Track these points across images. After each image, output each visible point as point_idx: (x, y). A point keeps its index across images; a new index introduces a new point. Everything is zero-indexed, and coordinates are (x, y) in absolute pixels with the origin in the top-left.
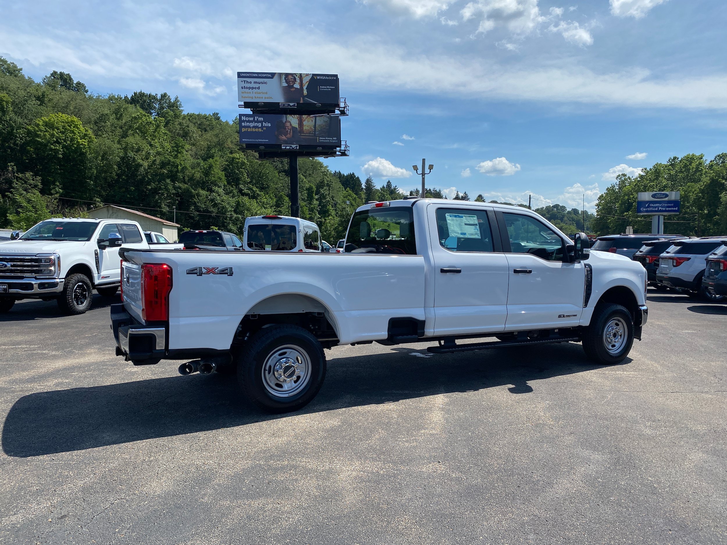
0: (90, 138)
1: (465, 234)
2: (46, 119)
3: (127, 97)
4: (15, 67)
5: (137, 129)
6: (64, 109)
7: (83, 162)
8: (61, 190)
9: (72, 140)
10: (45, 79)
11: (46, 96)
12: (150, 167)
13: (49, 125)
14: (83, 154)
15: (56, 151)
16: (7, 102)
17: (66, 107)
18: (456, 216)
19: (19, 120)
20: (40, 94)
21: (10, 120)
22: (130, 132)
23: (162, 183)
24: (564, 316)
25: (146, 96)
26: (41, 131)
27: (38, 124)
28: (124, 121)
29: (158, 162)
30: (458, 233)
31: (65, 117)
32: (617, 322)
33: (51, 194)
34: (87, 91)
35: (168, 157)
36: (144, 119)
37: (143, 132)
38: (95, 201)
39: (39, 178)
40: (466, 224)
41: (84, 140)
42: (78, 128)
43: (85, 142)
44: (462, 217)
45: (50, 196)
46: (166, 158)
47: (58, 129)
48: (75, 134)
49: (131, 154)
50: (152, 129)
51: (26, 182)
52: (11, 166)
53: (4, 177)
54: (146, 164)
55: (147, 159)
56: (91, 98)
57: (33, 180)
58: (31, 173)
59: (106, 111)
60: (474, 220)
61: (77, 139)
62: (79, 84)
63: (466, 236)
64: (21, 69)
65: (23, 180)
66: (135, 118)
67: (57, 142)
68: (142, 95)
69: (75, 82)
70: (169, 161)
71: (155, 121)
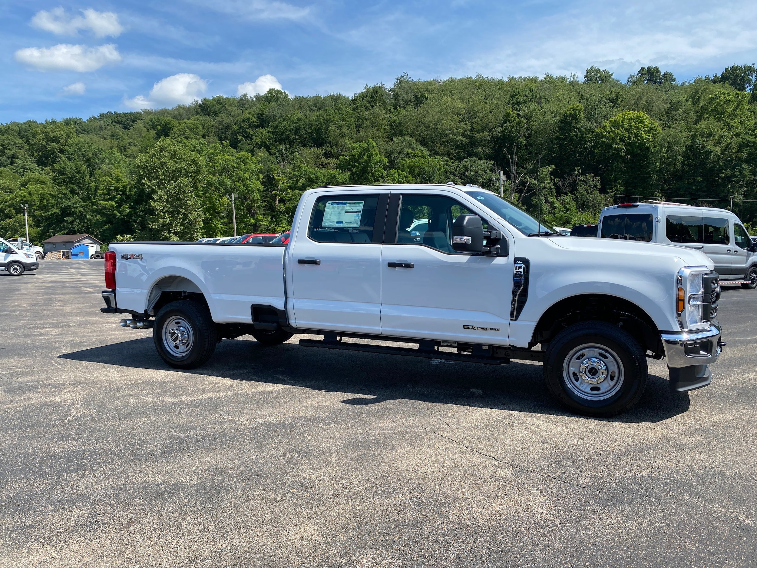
0: (656, 130)
2: (613, 119)
3: (716, 76)
5: (712, 111)
6: (635, 107)
7: (646, 156)
8: (622, 188)
9: (636, 135)
10: (629, 78)
11: (619, 97)
12: (723, 152)
13: (615, 125)
14: (648, 149)
15: (619, 150)
16: (580, 110)
17: (637, 103)
19: (590, 125)
20: (614, 95)
21: (581, 127)
22: (706, 116)
23: (737, 169)
25: (740, 69)
26: (607, 132)
27: (606, 126)
28: (701, 105)
29: (733, 145)
31: (632, 114)
33: (608, 193)
34: (674, 80)
35: (746, 137)
36: (722, 98)
37: (719, 113)
38: (656, 196)
39: (598, 178)
41: (648, 134)
42: (644, 123)
43: (649, 136)
45: (607, 195)
46: (744, 139)
47: (623, 127)
48: (639, 129)
49: (700, 141)
50: (731, 107)
51: (587, 184)
52: (577, 170)
53: (568, 181)
54: (718, 150)
55: (720, 143)
56: (673, 88)
57: (593, 181)
58: (592, 175)
59: (682, 98)
61: (641, 134)
62: (666, 74)
65: (585, 182)
66: (712, 99)
67: (622, 141)
68: (734, 69)
69: (662, 74)
70: (748, 141)
71: (736, 98)
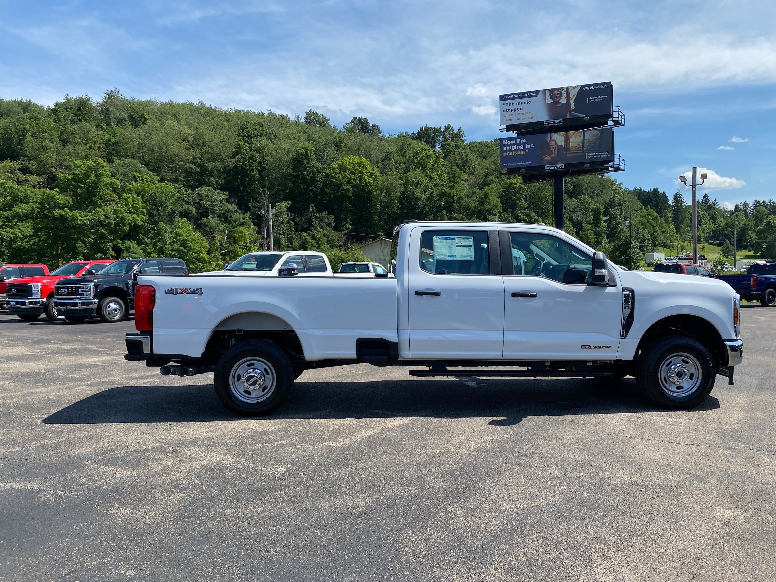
0: (376, 176)
1: (454, 256)
2: (340, 162)
3: (413, 133)
4: (324, 118)
5: (417, 163)
6: (357, 152)
7: (369, 198)
8: (350, 226)
9: (361, 179)
10: (345, 126)
11: (342, 142)
12: (427, 200)
13: (343, 168)
14: (370, 192)
15: (347, 190)
16: (311, 151)
17: (358, 150)
18: (446, 239)
19: (320, 166)
20: (338, 140)
21: (313, 166)
22: (412, 167)
23: (439, 214)
24: (590, 347)
25: (431, 130)
26: (336, 173)
27: (334, 168)
28: (407, 157)
29: (435, 194)
30: (446, 255)
31: (355, 159)
32: (685, 359)
33: (341, 231)
34: (380, 133)
35: (444, 188)
36: (424, 153)
37: (422, 165)
38: (379, 235)
39: (332, 216)
40: (457, 246)
41: (370, 179)
42: (366, 168)
43: (371, 180)
44: (454, 239)
45: (340, 233)
46: (443, 190)
47: (349, 170)
48: (363, 174)
49: (411, 188)
50: (432, 161)
51: (322, 221)
52: (312, 207)
53: (305, 217)
54: (424, 197)
55: (425, 192)
56: (382, 139)
57: (328, 218)
58: (326, 213)
59: (393, 149)
60: (470, 241)
61: (364, 178)
62: (374, 126)
63: (455, 259)
64: (328, 120)
65: (320, 219)
66: (417, 153)
67: (348, 182)
68: (427, 129)
69: (371, 125)
70: (446, 192)
71: (434, 154)
